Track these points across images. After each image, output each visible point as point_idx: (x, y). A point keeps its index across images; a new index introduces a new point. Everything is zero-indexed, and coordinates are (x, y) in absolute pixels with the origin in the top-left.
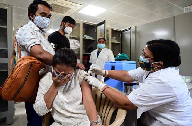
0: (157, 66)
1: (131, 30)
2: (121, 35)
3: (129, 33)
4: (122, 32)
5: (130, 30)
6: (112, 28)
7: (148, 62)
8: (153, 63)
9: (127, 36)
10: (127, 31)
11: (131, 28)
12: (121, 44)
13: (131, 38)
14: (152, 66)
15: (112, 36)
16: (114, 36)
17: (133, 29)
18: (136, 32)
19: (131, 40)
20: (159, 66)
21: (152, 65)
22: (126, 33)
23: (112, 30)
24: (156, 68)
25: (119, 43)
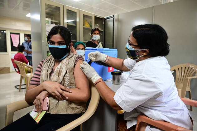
0: (143, 53)
1: (114, 18)
2: (104, 22)
3: (111, 21)
4: (105, 19)
5: (112, 18)
6: (95, 15)
7: (133, 49)
8: (138, 50)
9: (110, 24)
10: (109, 19)
11: (113, 15)
12: (104, 32)
13: (113, 26)
14: (137, 54)
15: (96, 23)
16: (97, 24)
17: (116, 17)
18: (118, 20)
19: (113, 28)
20: (145, 54)
21: (138, 52)
22: (109, 21)
23: (95, 17)
24: (142, 56)
25: (102, 30)
